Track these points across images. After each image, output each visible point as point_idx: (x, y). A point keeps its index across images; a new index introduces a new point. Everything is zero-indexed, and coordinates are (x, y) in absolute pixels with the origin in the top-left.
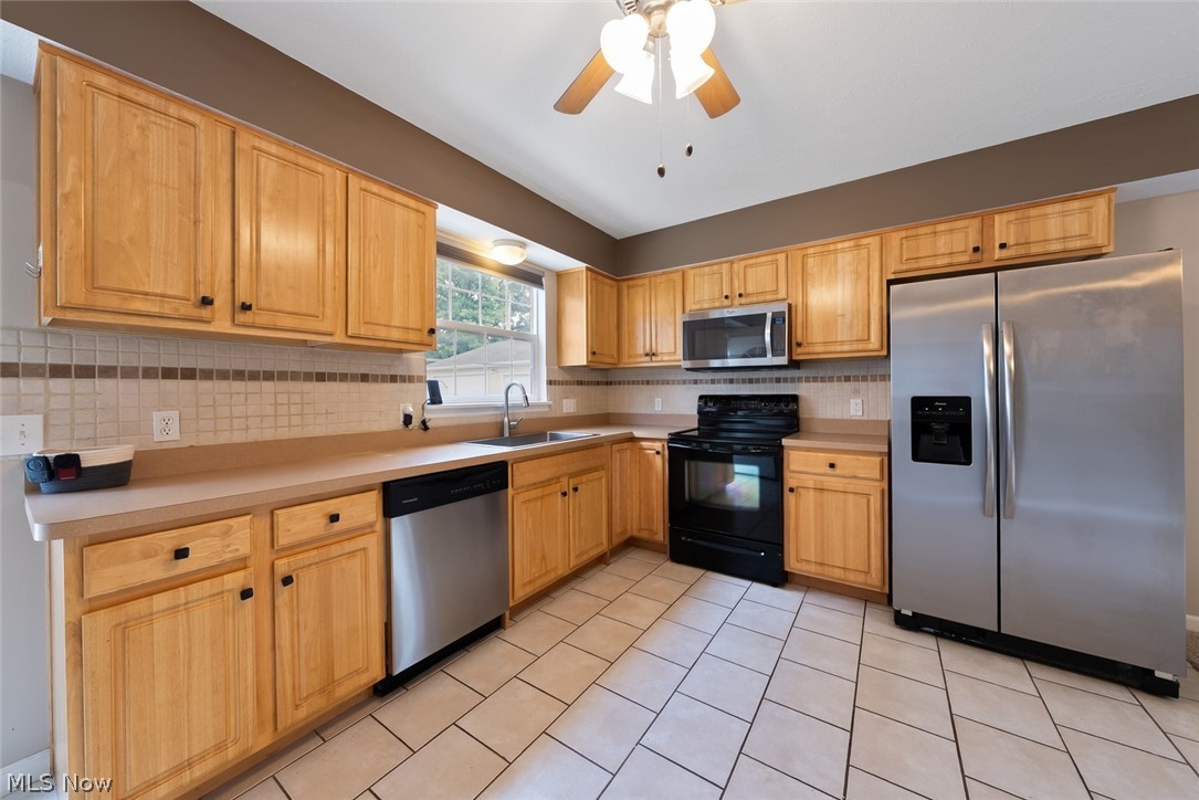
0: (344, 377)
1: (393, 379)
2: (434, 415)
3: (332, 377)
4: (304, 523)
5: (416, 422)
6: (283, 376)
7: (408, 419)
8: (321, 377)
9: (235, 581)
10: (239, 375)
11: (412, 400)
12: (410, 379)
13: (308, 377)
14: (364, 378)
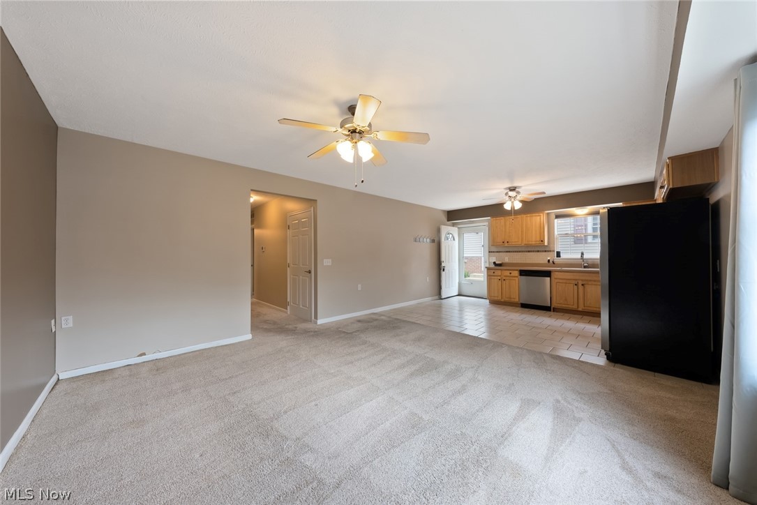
0: (533, 251)
1: (545, 251)
2: (557, 260)
3: (531, 251)
4: (507, 273)
5: (551, 261)
6: (522, 252)
7: (549, 261)
8: (529, 251)
9: (499, 278)
10: (515, 252)
11: (551, 256)
12: (550, 251)
13: (526, 252)
14: (538, 251)
